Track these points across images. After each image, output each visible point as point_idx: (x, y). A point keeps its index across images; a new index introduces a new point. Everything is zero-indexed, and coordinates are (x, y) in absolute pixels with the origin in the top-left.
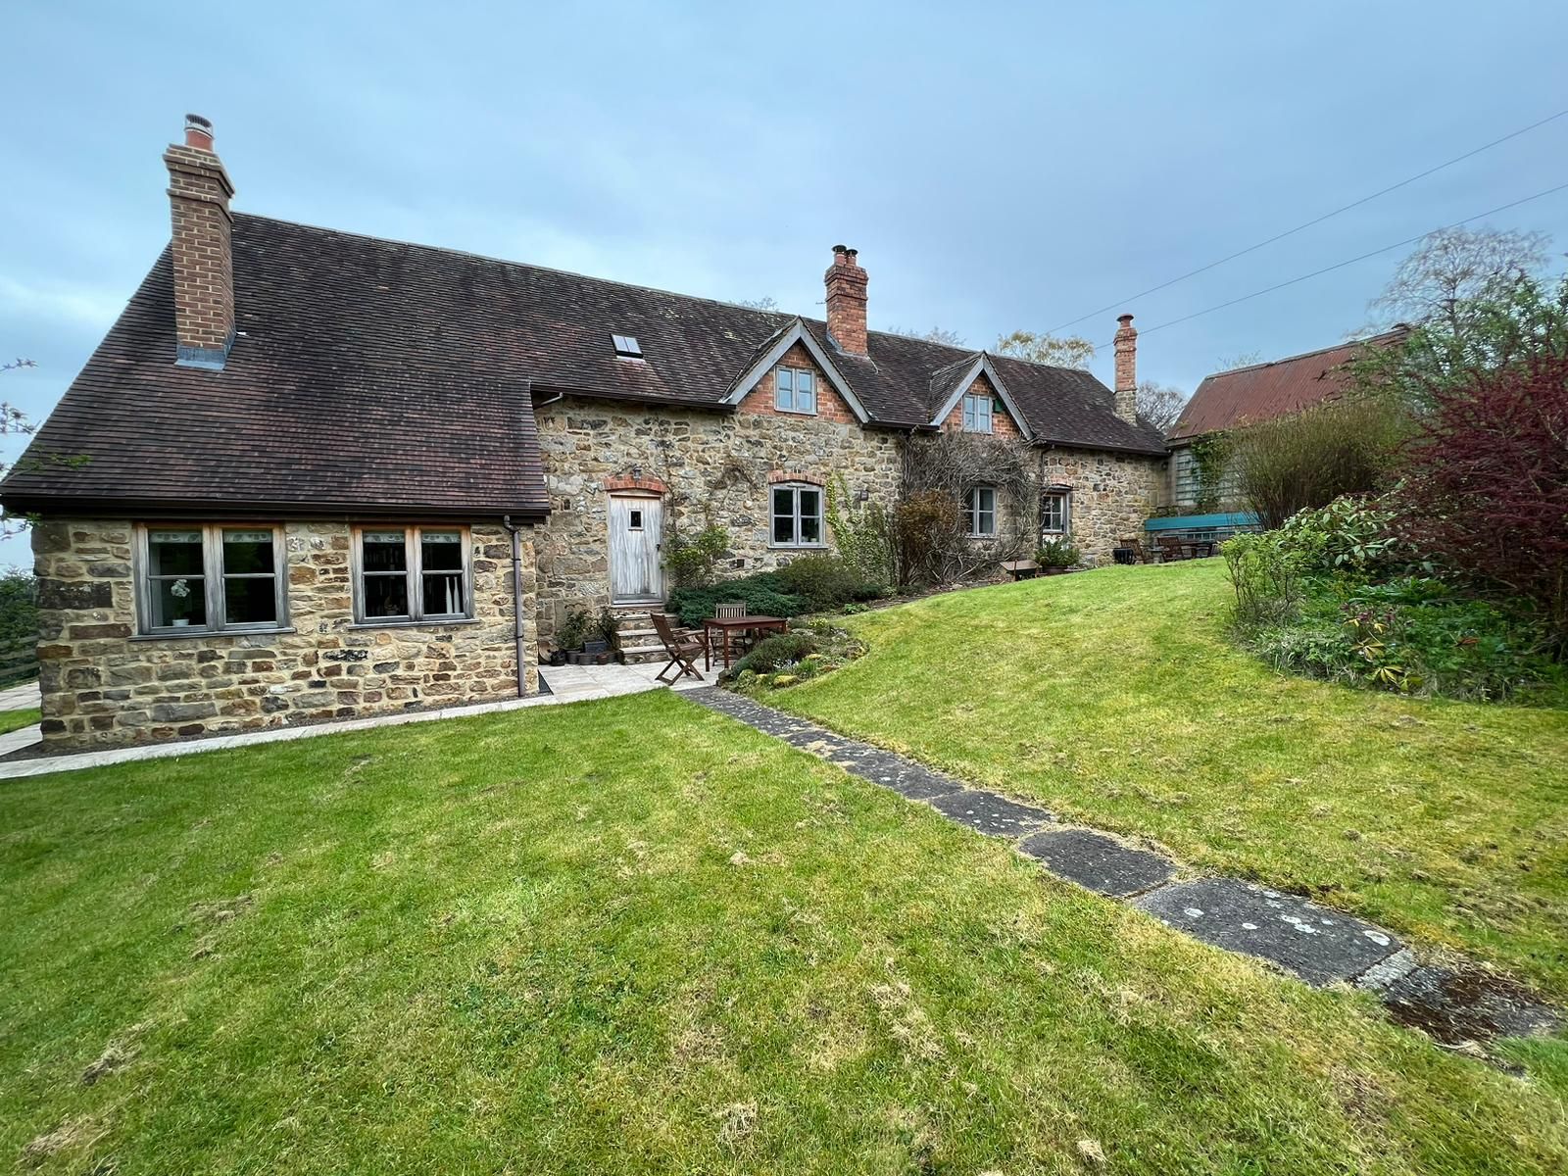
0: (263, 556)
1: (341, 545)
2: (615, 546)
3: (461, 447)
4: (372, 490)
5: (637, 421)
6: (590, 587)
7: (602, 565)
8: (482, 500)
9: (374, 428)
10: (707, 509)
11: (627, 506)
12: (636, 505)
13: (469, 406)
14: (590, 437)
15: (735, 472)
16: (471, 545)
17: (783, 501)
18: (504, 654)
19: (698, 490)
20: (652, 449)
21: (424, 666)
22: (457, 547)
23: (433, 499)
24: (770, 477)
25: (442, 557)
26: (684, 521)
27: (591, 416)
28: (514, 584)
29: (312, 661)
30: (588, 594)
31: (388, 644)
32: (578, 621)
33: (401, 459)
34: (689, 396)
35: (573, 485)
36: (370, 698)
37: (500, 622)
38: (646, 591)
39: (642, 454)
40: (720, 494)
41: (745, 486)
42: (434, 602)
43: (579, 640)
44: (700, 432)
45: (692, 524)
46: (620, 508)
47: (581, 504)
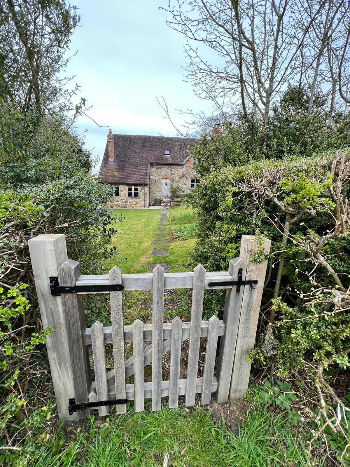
0: (118, 188)
1: (125, 188)
2: (163, 188)
3: (139, 174)
4: (129, 181)
5: (167, 167)
6: (159, 194)
7: (160, 191)
8: (141, 182)
9: (129, 172)
10: (178, 182)
11: (165, 181)
12: (166, 181)
13: (141, 167)
14: (159, 170)
15: (184, 175)
16: (139, 188)
17: (193, 181)
18: (143, 203)
19: (177, 179)
20: (169, 172)
21: (134, 203)
22: (138, 189)
23: (135, 182)
24: (190, 176)
25: (136, 190)
26: (174, 184)
27: (160, 166)
28: (145, 194)
29: (123, 201)
30: (158, 196)
31: (131, 200)
32: (156, 200)
33: (132, 176)
34: (176, 163)
35: (156, 178)
36: (129, 206)
37: (142, 198)
38: (167, 196)
39: (168, 173)
40: (181, 179)
41: (185, 178)
42: (135, 195)
43: (157, 202)
44: (178, 168)
45: (175, 185)
46: (164, 182)
47: (158, 181)
